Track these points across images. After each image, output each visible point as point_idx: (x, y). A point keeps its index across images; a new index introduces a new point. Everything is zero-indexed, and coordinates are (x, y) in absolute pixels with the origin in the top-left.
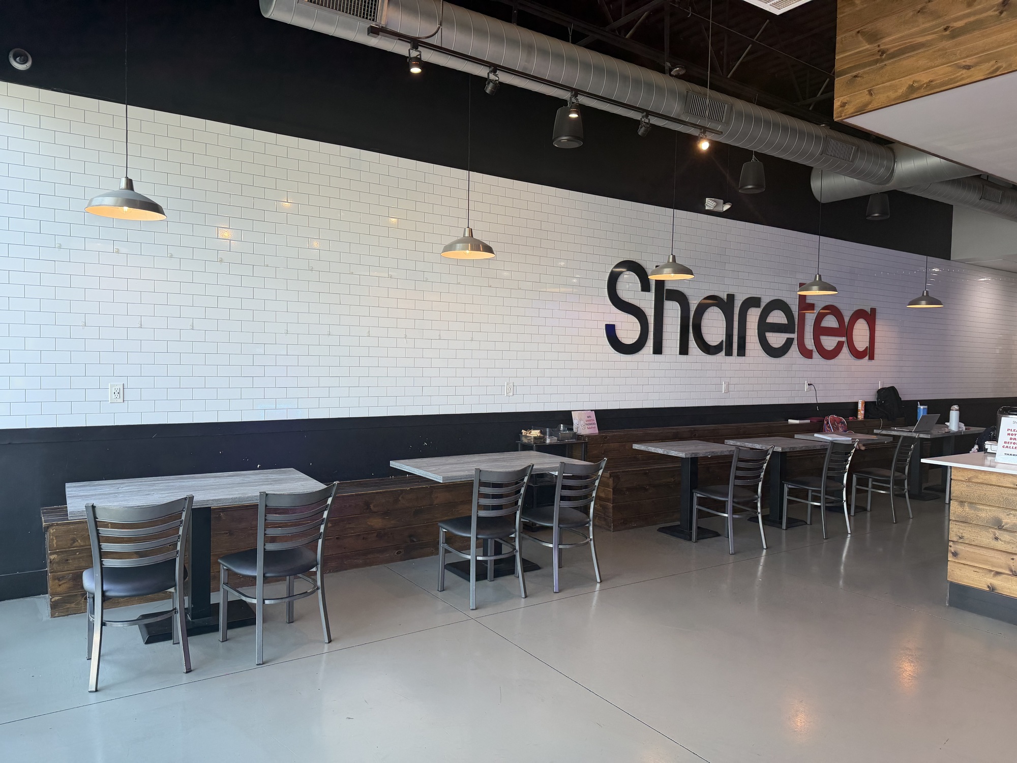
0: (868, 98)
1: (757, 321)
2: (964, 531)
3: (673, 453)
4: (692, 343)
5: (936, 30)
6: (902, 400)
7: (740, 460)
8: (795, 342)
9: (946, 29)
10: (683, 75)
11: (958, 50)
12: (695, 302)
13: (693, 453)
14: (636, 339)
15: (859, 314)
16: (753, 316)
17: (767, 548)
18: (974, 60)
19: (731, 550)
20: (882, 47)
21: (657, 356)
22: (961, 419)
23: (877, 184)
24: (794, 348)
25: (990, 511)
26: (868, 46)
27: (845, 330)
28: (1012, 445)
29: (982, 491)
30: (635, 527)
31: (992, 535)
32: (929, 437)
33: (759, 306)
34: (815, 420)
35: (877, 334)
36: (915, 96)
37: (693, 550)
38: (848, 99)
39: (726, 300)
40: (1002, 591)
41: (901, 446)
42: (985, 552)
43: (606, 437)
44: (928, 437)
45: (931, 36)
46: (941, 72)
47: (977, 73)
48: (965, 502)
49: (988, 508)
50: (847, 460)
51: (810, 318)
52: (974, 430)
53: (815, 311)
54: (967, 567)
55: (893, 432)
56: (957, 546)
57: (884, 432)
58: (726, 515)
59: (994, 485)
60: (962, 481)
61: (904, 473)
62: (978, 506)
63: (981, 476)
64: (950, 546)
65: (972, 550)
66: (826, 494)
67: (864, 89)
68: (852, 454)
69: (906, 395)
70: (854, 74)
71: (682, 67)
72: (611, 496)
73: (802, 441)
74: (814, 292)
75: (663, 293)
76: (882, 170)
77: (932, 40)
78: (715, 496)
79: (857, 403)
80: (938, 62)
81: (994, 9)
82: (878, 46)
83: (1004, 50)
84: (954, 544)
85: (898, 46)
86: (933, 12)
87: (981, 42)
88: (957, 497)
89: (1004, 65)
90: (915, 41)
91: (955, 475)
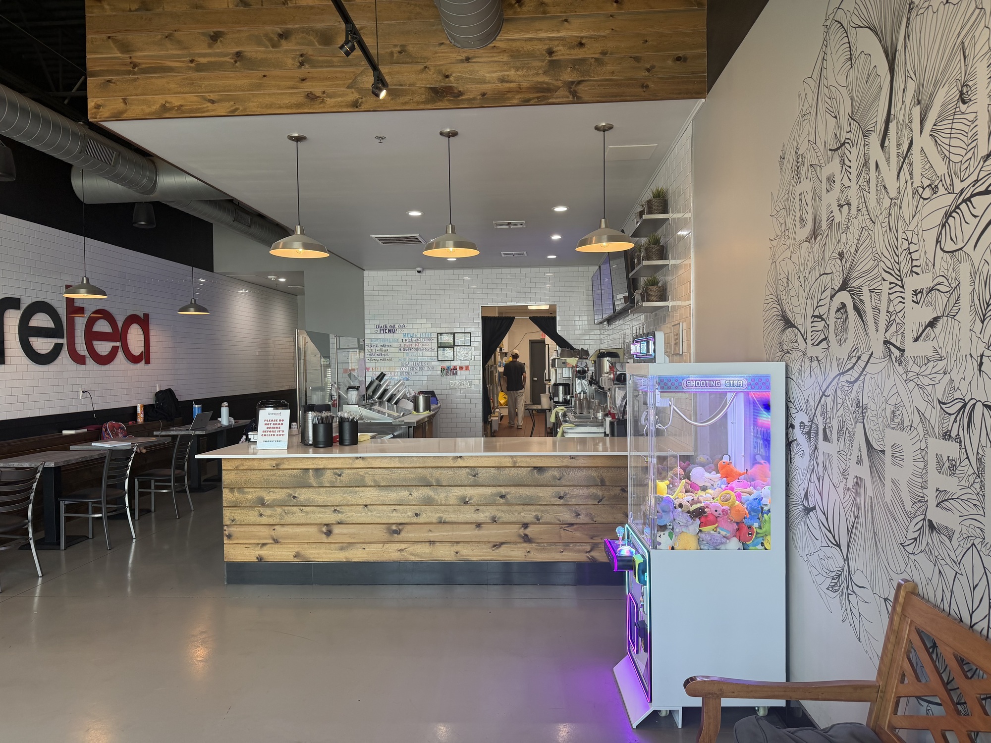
0: (123, 106)
1: (17, 324)
2: (236, 514)
5: (183, 58)
6: (180, 400)
8: (65, 347)
9: (192, 61)
11: (203, 83)
15: (132, 319)
16: (12, 318)
17: (43, 576)
18: (217, 97)
20: (134, 60)
22: (231, 414)
23: (141, 193)
24: (65, 353)
25: (255, 492)
26: (120, 55)
27: (119, 335)
28: (269, 433)
29: (247, 476)
31: (257, 513)
32: (205, 433)
33: (18, 308)
34: (92, 428)
35: (152, 338)
36: (167, 116)
38: (103, 102)
40: (268, 559)
41: (179, 444)
42: (253, 529)
44: (203, 433)
45: (179, 63)
46: (190, 99)
47: (222, 109)
48: (234, 488)
49: (253, 490)
50: (127, 466)
51: (80, 323)
52: (242, 422)
53: (85, 315)
54: (239, 545)
55: (172, 432)
56: (230, 529)
57: (164, 433)
59: (257, 470)
60: (231, 470)
61: (183, 469)
62: (245, 490)
63: (245, 463)
64: (225, 530)
65: (242, 529)
66: (107, 504)
67: (119, 97)
68: (132, 459)
69: (182, 396)
70: (108, 78)
73: (77, 453)
74: (82, 296)
76: (145, 180)
77: (181, 67)
79: (135, 408)
80: (187, 89)
81: (230, 57)
82: (130, 58)
83: (240, 94)
84: (228, 528)
85: (150, 64)
86: (179, 42)
87: (220, 83)
88: (227, 485)
89: (241, 108)
90: (165, 64)
91: (224, 466)
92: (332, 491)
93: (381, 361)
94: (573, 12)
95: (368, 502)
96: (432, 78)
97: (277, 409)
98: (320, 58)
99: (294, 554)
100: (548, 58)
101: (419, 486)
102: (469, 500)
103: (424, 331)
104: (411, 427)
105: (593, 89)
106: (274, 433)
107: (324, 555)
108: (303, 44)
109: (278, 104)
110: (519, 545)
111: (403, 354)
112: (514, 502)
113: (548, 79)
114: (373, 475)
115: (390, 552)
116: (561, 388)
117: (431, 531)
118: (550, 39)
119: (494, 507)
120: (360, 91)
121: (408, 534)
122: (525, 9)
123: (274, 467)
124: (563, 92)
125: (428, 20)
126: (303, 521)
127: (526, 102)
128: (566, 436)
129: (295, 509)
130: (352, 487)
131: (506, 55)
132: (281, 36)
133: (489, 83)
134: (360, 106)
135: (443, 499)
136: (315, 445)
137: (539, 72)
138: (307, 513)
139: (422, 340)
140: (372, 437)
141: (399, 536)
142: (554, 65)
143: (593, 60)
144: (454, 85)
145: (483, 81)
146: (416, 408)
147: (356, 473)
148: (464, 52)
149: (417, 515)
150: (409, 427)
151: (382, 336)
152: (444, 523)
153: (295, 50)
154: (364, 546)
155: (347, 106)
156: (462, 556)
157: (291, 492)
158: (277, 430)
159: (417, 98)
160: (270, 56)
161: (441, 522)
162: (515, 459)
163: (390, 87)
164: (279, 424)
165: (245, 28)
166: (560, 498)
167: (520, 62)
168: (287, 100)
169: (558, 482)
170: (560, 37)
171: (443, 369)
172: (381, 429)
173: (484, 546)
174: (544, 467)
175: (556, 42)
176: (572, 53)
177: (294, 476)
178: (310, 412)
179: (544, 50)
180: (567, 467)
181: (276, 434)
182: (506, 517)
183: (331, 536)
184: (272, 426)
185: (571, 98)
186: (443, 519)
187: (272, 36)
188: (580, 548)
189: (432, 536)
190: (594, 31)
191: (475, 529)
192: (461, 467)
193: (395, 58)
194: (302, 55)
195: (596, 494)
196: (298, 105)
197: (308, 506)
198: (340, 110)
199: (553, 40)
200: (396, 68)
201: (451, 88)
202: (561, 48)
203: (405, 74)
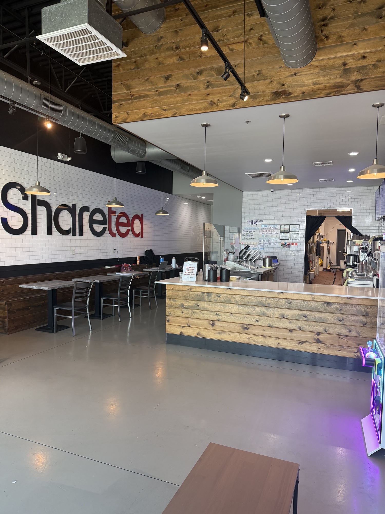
0: (127, 115)
1: (88, 218)
2: (171, 311)
3: (42, 288)
4: (54, 229)
5: (153, 90)
6: (155, 255)
7: (77, 289)
8: (107, 229)
9: (157, 91)
10: (39, 85)
11: (161, 101)
12: (55, 207)
13: (53, 287)
14: (21, 226)
15: (136, 217)
16: (86, 216)
17: (92, 330)
18: (167, 108)
19: (74, 334)
20: (132, 93)
21: (34, 236)
22: (176, 263)
23: (139, 157)
24: (107, 232)
26: (126, 91)
27: (130, 224)
28: (187, 273)
29: (177, 293)
30: (22, 330)
31: (181, 311)
33: (88, 211)
34: (117, 266)
35: (144, 226)
36: (146, 119)
37: (55, 337)
38: (118, 115)
39: (71, 207)
40: (185, 334)
42: (179, 319)
43: (3, 282)
44: (164, 271)
45: (151, 93)
46: (155, 110)
47: (169, 113)
48: (171, 298)
49: (179, 300)
50: (129, 284)
51: (114, 218)
53: (116, 215)
54: (172, 326)
55: (150, 270)
56: (169, 318)
57: (147, 270)
58: (71, 317)
59: (181, 290)
60: (170, 290)
61: (154, 288)
62: (176, 300)
63: (177, 287)
64: (167, 318)
65: (174, 318)
66: (120, 301)
67: (125, 111)
68: (131, 281)
69: (156, 253)
70: (121, 103)
71: (39, 81)
72: (7, 315)
73: (110, 276)
74: (114, 206)
75: (35, 202)
76: (141, 151)
77: (152, 95)
78: (66, 308)
79: (136, 258)
80: (154, 105)
81: (174, 87)
82: (130, 92)
83: (178, 105)
84: (168, 317)
85: (138, 94)
86: (152, 82)
87: (170, 100)
88: (168, 296)
89: (178, 112)
90: (145, 94)
91: (167, 288)
92: (215, 304)
93: (250, 239)
94: (360, 39)
95: (232, 312)
96: (275, 87)
97: (193, 262)
98: (217, 83)
99: (197, 333)
100: (343, 68)
101: (259, 306)
102: (286, 316)
103: (273, 223)
104: (260, 274)
105: (371, 83)
106: (190, 274)
107: (211, 335)
108: (209, 76)
109: (196, 109)
110: (314, 344)
111: (261, 235)
112: (312, 320)
113: (342, 80)
114: (236, 298)
115: (243, 339)
116: (352, 257)
117: (265, 330)
118: (345, 56)
119: (300, 321)
120: (236, 98)
121: (252, 330)
122: (330, 41)
123: (189, 290)
124: (351, 87)
125: (274, 55)
126: (201, 317)
127: (328, 95)
128: (349, 286)
129: (198, 311)
130: (225, 303)
131: (318, 69)
132: (198, 73)
133: (307, 86)
134: (236, 105)
135: (272, 314)
136: (209, 281)
137: (337, 77)
138: (203, 314)
139: (271, 228)
140: (238, 279)
141: (247, 331)
142: (347, 72)
143: (372, 65)
144: (287, 89)
145: (303, 85)
146: (265, 265)
147: (227, 296)
148: (293, 70)
149: (257, 321)
150: (259, 275)
151: (251, 226)
152: (272, 327)
153: (205, 80)
154: (230, 333)
155: (230, 106)
156: (281, 345)
157: (196, 303)
158: (191, 272)
159: (266, 99)
160: (193, 84)
161: (270, 326)
162: (313, 296)
163: (250, 94)
164: (192, 269)
165: (182, 71)
166: (340, 320)
167: (326, 72)
168: (200, 106)
169: (339, 312)
170: (351, 55)
171: (282, 244)
172: (243, 275)
173: (294, 342)
174: (331, 302)
175: (348, 58)
176: (358, 63)
177: (197, 295)
178: (207, 264)
179: (341, 63)
180: (345, 304)
181: (191, 274)
182: (307, 328)
183: (214, 327)
184: (189, 270)
185: (356, 90)
186: (271, 325)
187: (194, 74)
188: (351, 350)
189: (265, 333)
190: (373, 48)
191: (289, 332)
192: (282, 298)
193: (255, 78)
194: (208, 82)
195: (363, 320)
196: (205, 108)
197: (204, 310)
198: (226, 109)
199: (346, 57)
200: (255, 83)
201: (285, 91)
202: (351, 61)
203: (260, 86)
